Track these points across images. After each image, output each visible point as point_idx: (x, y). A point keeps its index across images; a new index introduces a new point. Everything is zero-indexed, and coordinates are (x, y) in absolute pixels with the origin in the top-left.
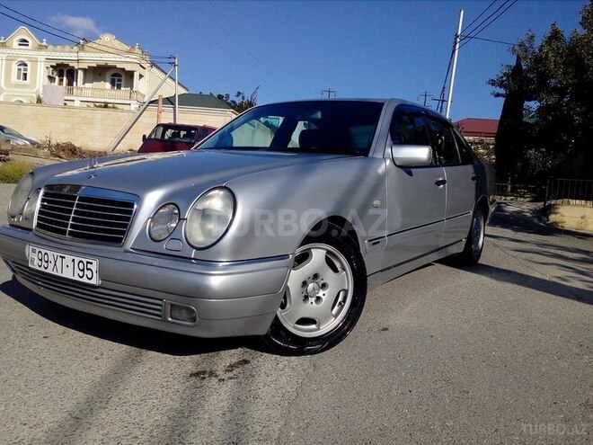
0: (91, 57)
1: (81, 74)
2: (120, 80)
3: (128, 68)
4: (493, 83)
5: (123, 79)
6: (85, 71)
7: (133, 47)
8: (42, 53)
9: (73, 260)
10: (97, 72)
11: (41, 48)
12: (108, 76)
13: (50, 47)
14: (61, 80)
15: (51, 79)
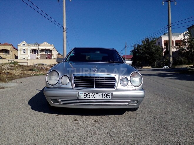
0: (41, 47)
1: (39, 51)
3: (51, 49)
4: (131, 51)
5: (48, 52)
7: (52, 45)
9: (102, 94)
10: (42, 51)
11: (28, 46)
12: (45, 51)
13: (31, 45)
14: (33, 53)
15: (31, 52)
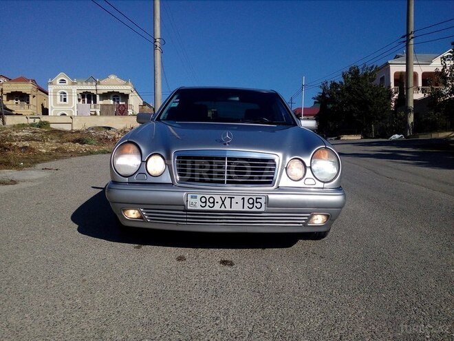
0: (104, 88)
1: (98, 97)
2: (118, 99)
3: (126, 92)
4: (314, 98)
5: (120, 98)
6: (100, 95)
7: (128, 82)
8: (74, 86)
9: (243, 199)
10: (105, 96)
11: (73, 84)
12: (112, 97)
13: (79, 83)
14: (84, 101)
15: (79, 100)
